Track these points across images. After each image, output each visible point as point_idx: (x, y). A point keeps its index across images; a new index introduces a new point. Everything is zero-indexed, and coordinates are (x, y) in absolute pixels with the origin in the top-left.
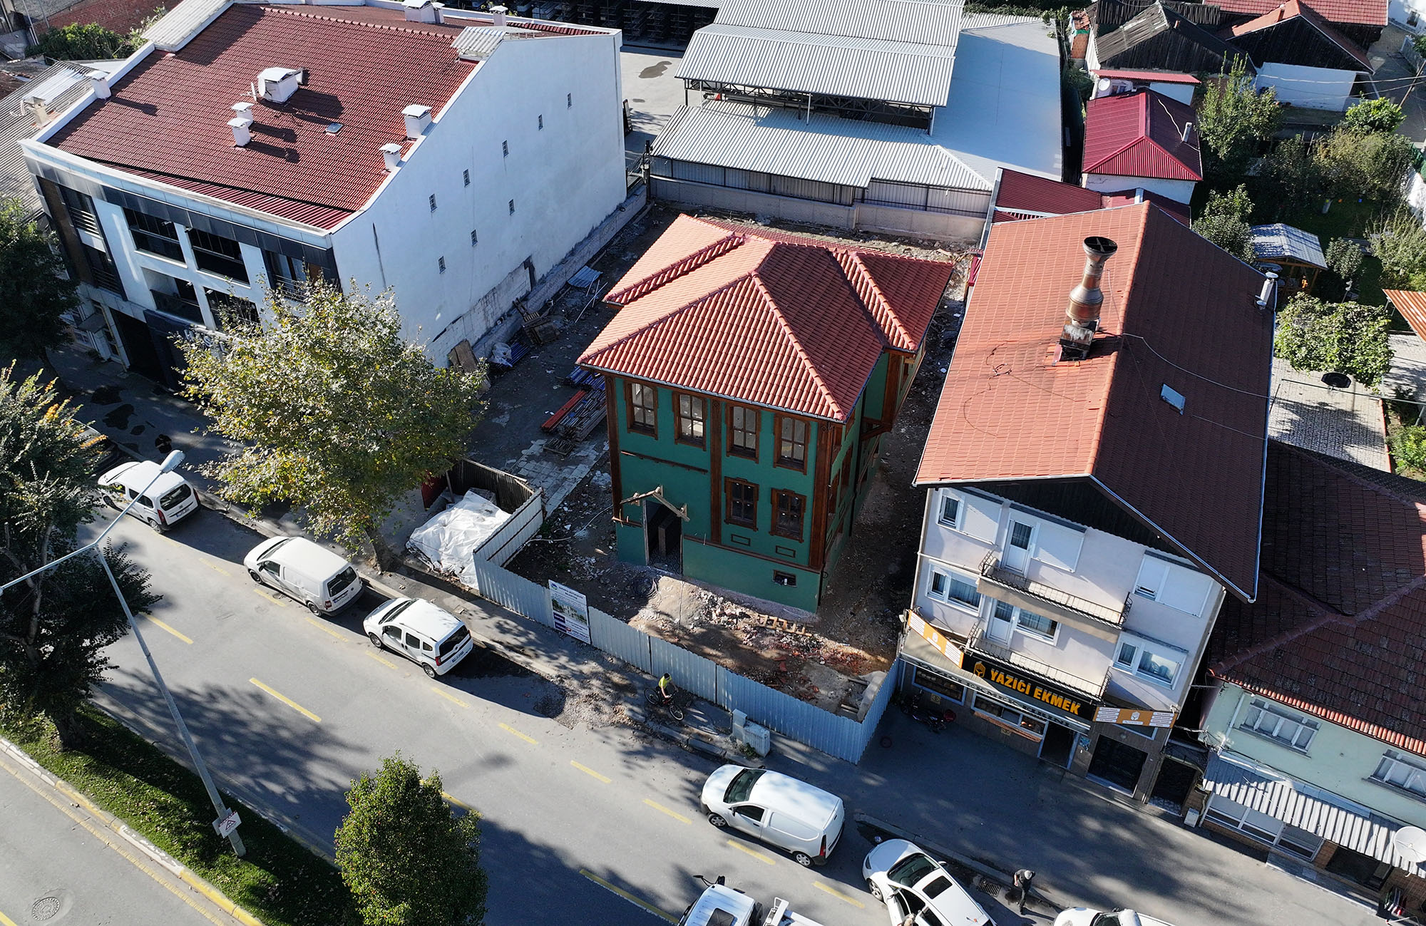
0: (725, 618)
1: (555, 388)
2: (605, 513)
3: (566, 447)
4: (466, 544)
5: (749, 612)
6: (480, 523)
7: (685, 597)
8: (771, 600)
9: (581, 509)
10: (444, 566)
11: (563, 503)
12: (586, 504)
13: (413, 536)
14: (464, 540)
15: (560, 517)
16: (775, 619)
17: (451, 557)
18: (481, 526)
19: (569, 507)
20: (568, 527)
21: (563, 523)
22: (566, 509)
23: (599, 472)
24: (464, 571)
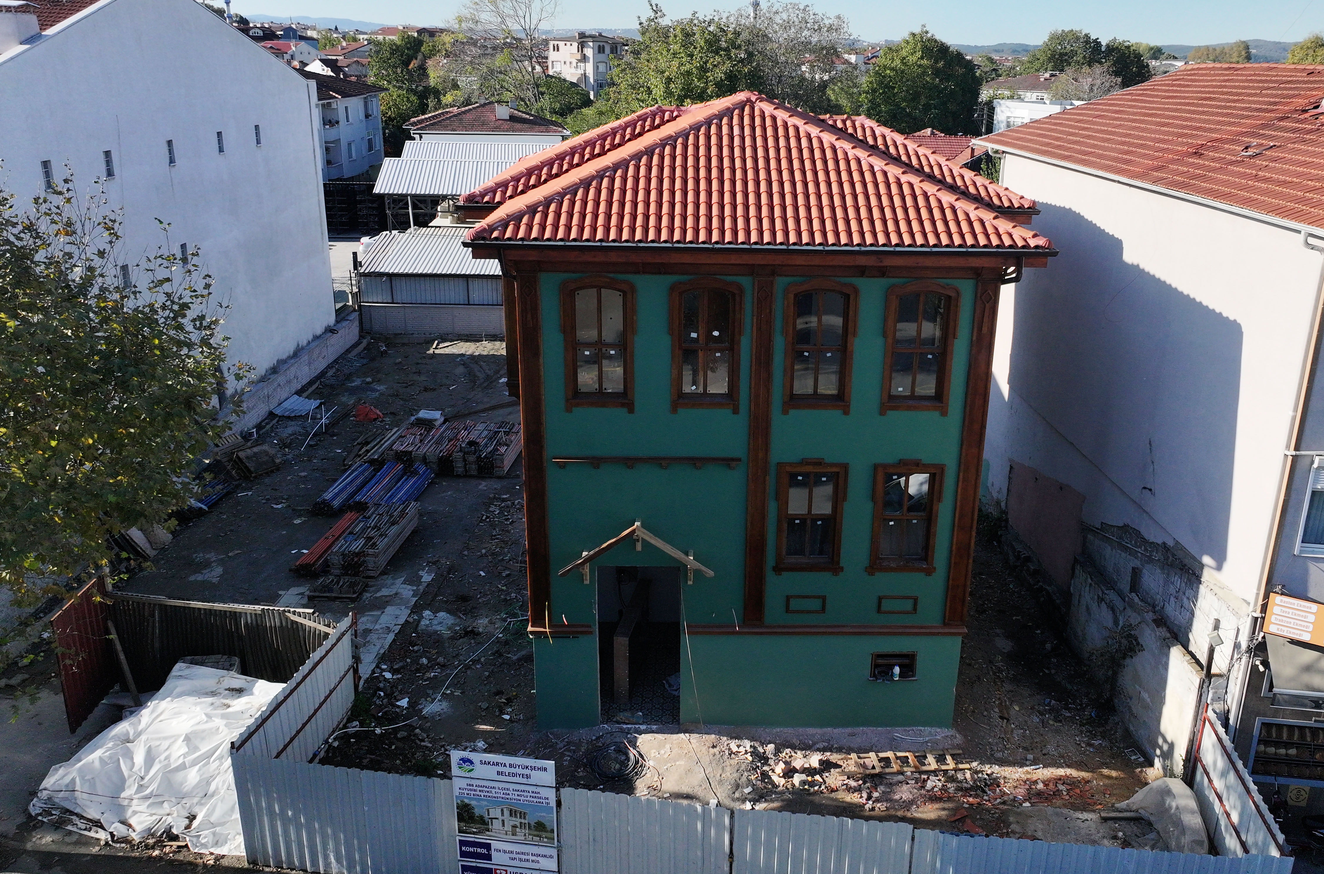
0: (797, 779)
1: (297, 521)
2: (467, 667)
3: (352, 585)
4: (194, 763)
5: (834, 757)
6: (220, 712)
7: (705, 760)
8: (863, 725)
9: (418, 670)
10: (139, 828)
11: (378, 666)
12: (424, 661)
13: (49, 782)
14: (185, 755)
15: (381, 690)
16: (890, 754)
17: (155, 799)
18: (223, 716)
19: (394, 671)
20: (404, 703)
21: (391, 697)
22: (388, 675)
23: (427, 613)
24: (195, 823)
